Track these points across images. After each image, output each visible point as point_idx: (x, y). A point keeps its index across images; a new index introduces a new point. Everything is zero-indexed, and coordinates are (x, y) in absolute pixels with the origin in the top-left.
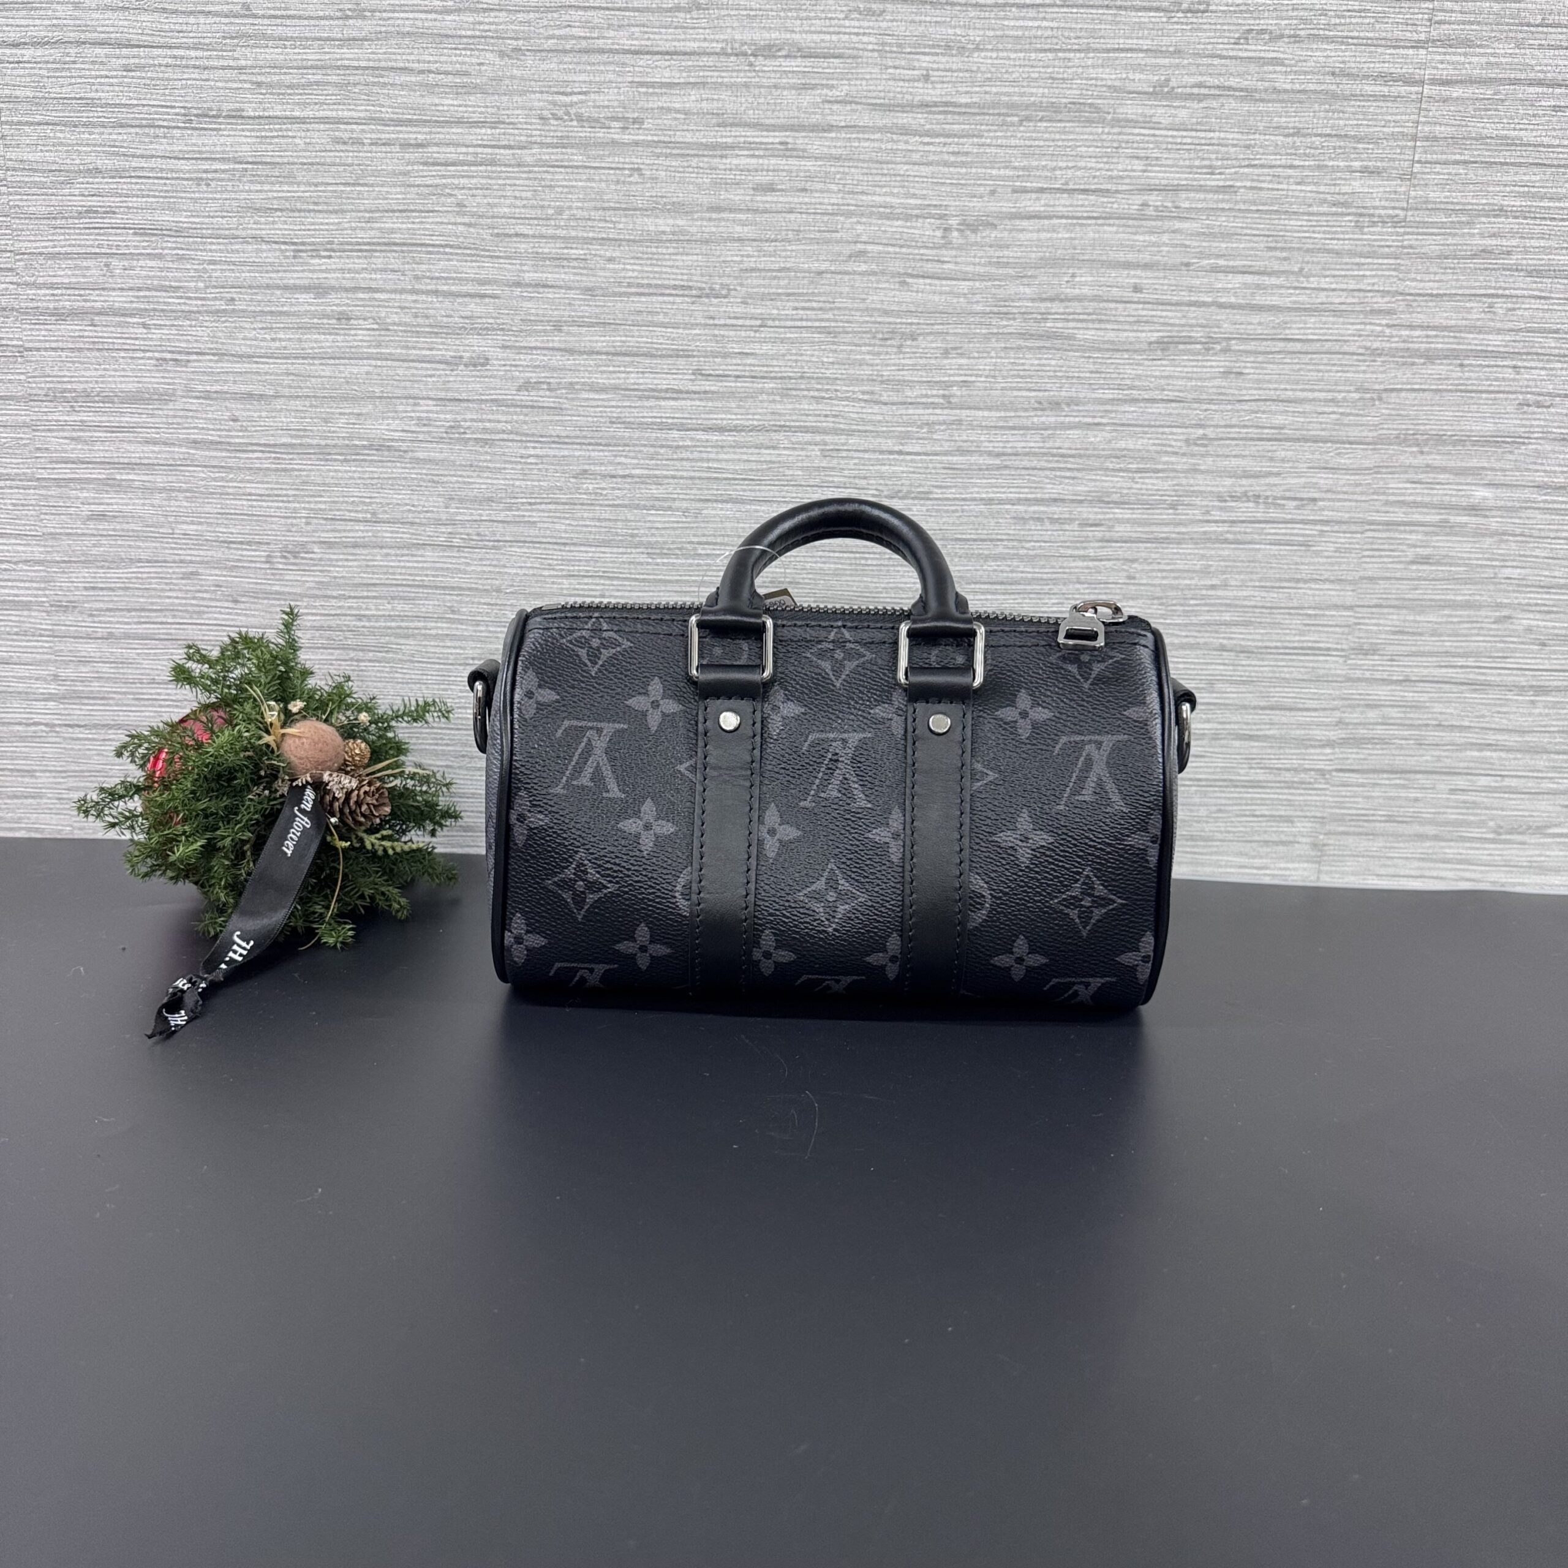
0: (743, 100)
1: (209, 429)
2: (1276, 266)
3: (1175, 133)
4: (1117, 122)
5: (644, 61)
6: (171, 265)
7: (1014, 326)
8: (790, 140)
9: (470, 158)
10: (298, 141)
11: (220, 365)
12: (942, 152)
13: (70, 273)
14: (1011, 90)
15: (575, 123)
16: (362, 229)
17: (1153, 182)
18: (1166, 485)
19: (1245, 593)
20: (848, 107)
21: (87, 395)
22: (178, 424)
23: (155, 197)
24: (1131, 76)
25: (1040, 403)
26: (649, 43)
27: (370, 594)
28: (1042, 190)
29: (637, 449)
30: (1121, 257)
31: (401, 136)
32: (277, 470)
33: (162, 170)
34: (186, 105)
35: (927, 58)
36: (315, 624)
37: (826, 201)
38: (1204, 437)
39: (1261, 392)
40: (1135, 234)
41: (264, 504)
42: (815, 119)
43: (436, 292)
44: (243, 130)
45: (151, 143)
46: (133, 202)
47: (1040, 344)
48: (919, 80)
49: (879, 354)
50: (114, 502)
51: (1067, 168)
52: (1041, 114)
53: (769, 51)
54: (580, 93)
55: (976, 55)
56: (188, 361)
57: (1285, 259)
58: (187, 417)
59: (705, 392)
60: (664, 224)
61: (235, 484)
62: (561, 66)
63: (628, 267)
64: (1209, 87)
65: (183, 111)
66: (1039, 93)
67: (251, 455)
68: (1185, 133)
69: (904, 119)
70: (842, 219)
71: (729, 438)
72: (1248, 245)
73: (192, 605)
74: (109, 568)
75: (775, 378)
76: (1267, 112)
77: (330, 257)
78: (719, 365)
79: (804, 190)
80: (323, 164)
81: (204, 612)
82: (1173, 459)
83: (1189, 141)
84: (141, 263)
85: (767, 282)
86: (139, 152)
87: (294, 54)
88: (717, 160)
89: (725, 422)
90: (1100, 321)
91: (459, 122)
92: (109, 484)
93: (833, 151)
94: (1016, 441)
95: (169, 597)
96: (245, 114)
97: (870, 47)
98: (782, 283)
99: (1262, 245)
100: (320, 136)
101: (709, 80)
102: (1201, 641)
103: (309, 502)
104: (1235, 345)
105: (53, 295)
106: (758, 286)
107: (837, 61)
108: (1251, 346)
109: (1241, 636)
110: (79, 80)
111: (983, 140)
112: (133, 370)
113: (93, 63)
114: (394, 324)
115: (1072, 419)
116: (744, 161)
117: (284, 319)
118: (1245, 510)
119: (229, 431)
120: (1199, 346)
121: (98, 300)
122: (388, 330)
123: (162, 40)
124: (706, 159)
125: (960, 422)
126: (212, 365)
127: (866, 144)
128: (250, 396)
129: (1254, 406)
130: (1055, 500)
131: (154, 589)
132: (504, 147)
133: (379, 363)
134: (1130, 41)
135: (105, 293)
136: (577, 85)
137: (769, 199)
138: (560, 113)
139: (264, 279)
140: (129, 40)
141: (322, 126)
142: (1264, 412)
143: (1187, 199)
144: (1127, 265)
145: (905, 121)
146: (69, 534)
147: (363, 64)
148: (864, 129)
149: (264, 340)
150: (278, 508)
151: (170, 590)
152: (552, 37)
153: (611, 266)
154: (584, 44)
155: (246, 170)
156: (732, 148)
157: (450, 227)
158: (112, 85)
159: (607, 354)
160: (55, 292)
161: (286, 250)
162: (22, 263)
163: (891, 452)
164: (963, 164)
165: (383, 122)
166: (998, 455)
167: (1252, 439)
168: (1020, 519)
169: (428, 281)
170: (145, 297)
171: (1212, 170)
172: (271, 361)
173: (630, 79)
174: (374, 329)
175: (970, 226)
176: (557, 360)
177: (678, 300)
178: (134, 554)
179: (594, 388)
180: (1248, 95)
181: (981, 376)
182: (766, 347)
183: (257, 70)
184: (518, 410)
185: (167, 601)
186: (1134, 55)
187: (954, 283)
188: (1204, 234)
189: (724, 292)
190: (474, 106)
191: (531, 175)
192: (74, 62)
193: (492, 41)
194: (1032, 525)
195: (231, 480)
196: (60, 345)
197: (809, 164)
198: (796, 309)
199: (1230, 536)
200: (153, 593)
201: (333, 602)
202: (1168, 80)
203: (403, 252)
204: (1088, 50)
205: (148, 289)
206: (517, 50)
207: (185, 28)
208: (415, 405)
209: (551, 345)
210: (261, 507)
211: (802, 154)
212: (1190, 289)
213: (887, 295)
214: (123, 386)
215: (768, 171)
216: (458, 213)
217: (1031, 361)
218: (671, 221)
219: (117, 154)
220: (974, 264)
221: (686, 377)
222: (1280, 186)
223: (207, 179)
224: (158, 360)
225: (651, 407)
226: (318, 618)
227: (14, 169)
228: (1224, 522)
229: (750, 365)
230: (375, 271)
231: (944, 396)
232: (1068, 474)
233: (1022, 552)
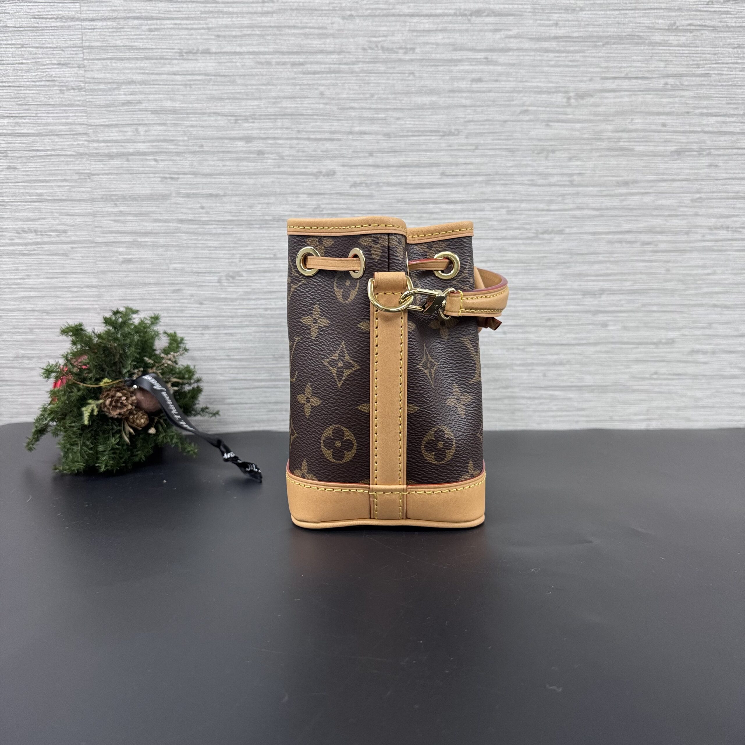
0: (465, 38)
1: (189, 214)
2: (732, 112)
3: (679, 48)
4: (651, 44)
5: (416, 20)
6: (170, 129)
7: (604, 145)
8: (489, 57)
9: (327, 70)
10: (238, 64)
11: (195, 180)
12: (565, 61)
13: (116, 134)
14: (598, 29)
15: (380, 51)
16: (271, 108)
17: (669, 72)
18: (684, 222)
19: (724, 277)
20: (518, 40)
21: (124, 198)
22: (173, 211)
23: (163, 94)
24: (657, 21)
25: (618, 183)
26: (418, 11)
27: (272, 297)
28: (615, 78)
29: (411, 215)
30: (655, 109)
31: (292, 60)
32: (224, 234)
33: (167, 81)
34: (182, 48)
35: (557, 15)
36: (243, 314)
37: (507, 86)
38: (700, 198)
39: (727, 175)
40: (661, 98)
41: (217, 252)
42: (502, 45)
43: (309, 139)
44: (210, 59)
45: (162, 67)
46: (151, 97)
47: (617, 153)
48: (552, 26)
49: (535, 161)
50: (136, 253)
51: (627, 67)
52: (613, 41)
53: (478, 13)
54: (384, 36)
55: (581, 13)
56: (178, 178)
57: (736, 108)
58: (177, 208)
59: (447, 184)
60: (426, 99)
61: (202, 242)
62: (375, 23)
63: (408, 122)
64: (695, 26)
65: (179, 51)
66: (612, 31)
67: (211, 227)
68: (684, 48)
69: (546, 45)
70: (516, 95)
71: (459, 207)
72: (717, 102)
73: (178, 307)
74: (133, 288)
75: (483, 175)
76: (724, 37)
77: (254, 122)
78: (453, 170)
79: (496, 81)
80: (252, 75)
81: (184, 310)
82: (685, 209)
83: (686, 52)
84: (155, 128)
85: (478, 127)
86: (155, 72)
87: (237, 21)
88: (452, 68)
89: (457, 199)
90: (647, 141)
91: (321, 52)
92: (134, 244)
93: (511, 62)
94: (607, 202)
95: (166, 303)
96: (211, 51)
97: (528, 10)
98: (487, 127)
99: (724, 102)
100: (249, 61)
101: (449, 28)
102: (704, 302)
103: (241, 250)
104: (713, 152)
105: (107, 146)
106: (474, 129)
107: (512, 17)
108: (721, 152)
109: (723, 300)
110: (125, 37)
111: (585, 54)
112: (149, 184)
113: (133, 28)
114: (287, 156)
115: (634, 191)
116: (467, 68)
117: (229, 155)
118: (723, 234)
119: (199, 214)
120: (695, 153)
121: (131, 148)
122: (283, 159)
123: (169, 16)
124: (447, 67)
125: (577, 194)
126: (190, 180)
127: (527, 58)
128: (211, 195)
129: (724, 182)
130: (628, 232)
131: (158, 299)
132: (345, 64)
133: (279, 176)
134: (656, 5)
135: (135, 144)
136: (381, 32)
137: (478, 86)
138: (373, 46)
139: (220, 134)
140: (152, 16)
141: (251, 57)
142: (729, 185)
143: (687, 80)
144: (659, 114)
145: (546, 46)
146: (112, 271)
147: (272, 24)
148: (526, 50)
149: (219, 166)
150: (225, 254)
151: (167, 299)
152: (369, 9)
153: (399, 122)
154: (385, 12)
155: (211, 79)
156: (459, 61)
157: (316, 105)
158: (142, 39)
159: (397, 166)
160: (109, 144)
161: (231, 120)
162: (91, 131)
163: (543, 210)
164: (576, 66)
165: (283, 53)
166: (598, 209)
167: (724, 198)
168: (611, 242)
169: (304, 133)
170: (156, 146)
171: (698, 66)
172: (222, 177)
173: (407, 28)
174: (276, 159)
175: (581, 96)
176: (371, 171)
177: (433, 138)
178: (147, 280)
179: (389, 184)
180: (714, 29)
181: (587, 170)
182: (477, 160)
183: (217, 30)
184: (350, 197)
185: (165, 305)
186: (658, 11)
187: (572, 124)
188: (695, 97)
189: (456, 133)
190: (330, 44)
191: (358, 78)
192: (123, 28)
193: (339, 12)
194: (616, 245)
195: (201, 240)
196: (111, 171)
197: (499, 68)
198: (493, 140)
199: (716, 248)
200: (157, 301)
201: (253, 302)
202: (675, 23)
203: (292, 119)
204: (636, 9)
205: (158, 141)
206: (351, 16)
207: (181, 9)
208: (297, 197)
209: (367, 163)
210: (216, 254)
211: (495, 63)
212: (690, 124)
213: (540, 131)
214: (143, 192)
215: (478, 72)
216: (320, 98)
217: (613, 162)
218: (429, 99)
219: (144, 73)
220: (582, 115)
221: (437, 177)
222: (731, 73)
223: (190, 85)
224: (162, 178)
225: (418, 193)
226: (244, 311)
227: (90, 83)
228: (712, 241)
229: (471, 169)
230: (277, 129)
231: (569, 181)
232: (634, 218)
233: (612, 259)
